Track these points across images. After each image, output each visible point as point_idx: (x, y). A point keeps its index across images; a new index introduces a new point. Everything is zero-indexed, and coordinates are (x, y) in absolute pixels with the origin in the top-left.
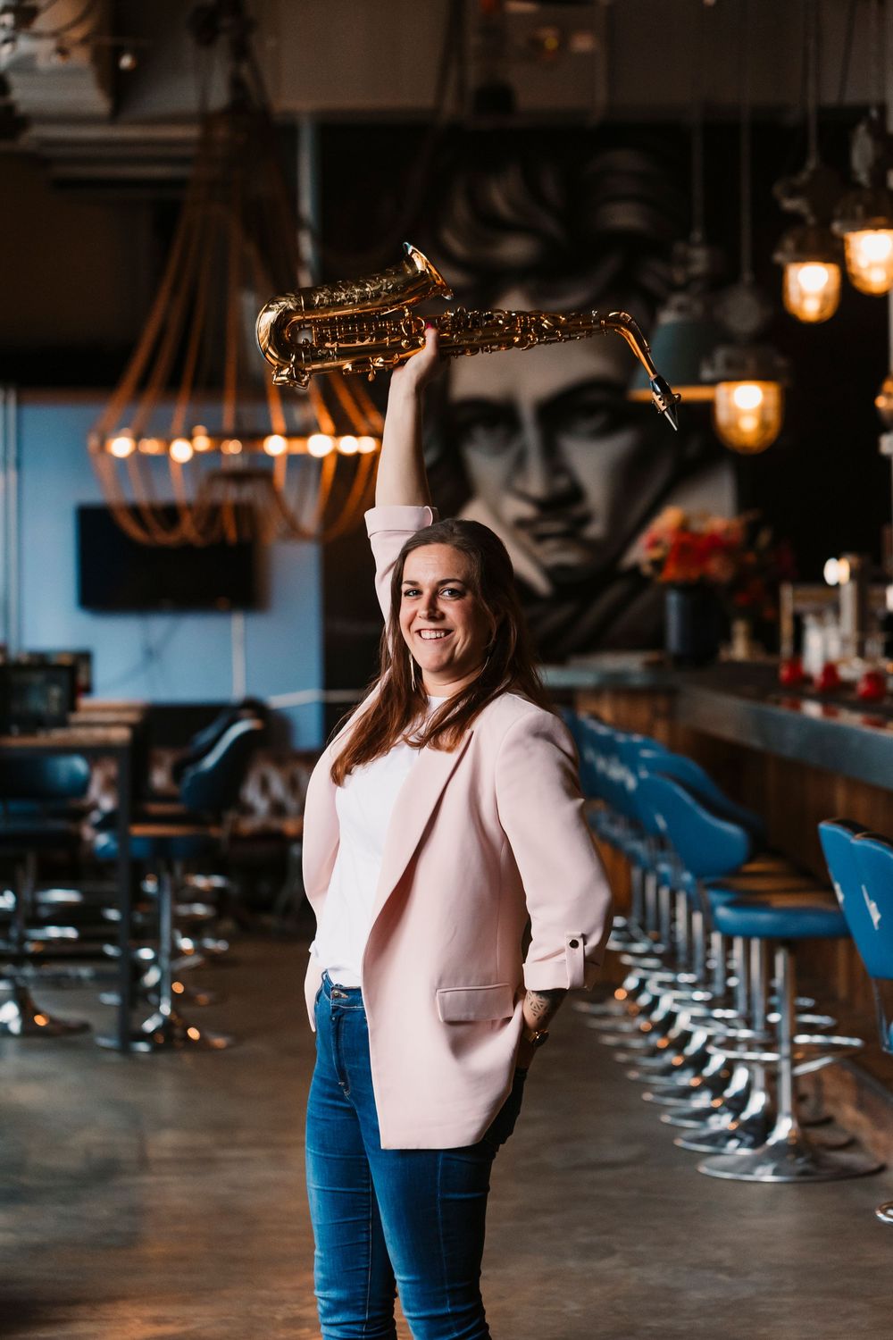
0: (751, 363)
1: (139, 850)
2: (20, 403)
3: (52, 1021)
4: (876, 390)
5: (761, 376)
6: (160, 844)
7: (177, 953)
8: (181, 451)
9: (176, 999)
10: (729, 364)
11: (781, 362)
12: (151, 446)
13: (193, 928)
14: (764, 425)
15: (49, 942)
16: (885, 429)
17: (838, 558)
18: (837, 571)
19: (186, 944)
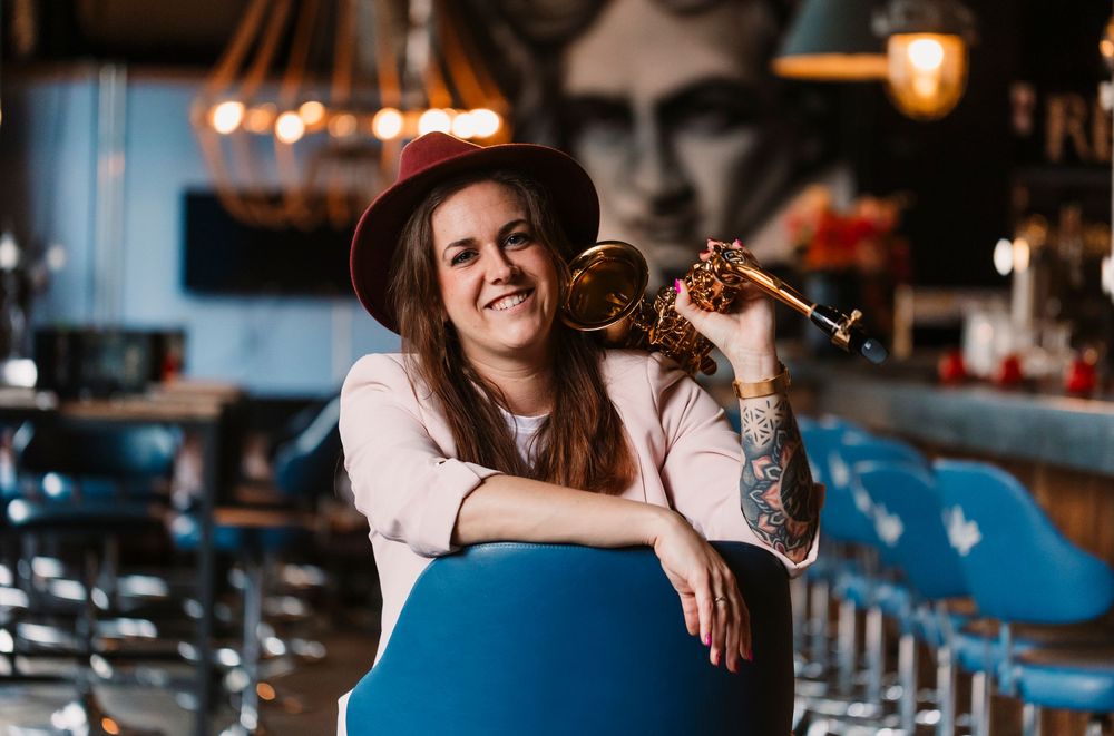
0: (933, 14)
1: (225, 539)
2: (129, 84)
3: (123, 728)
4: (1099, 35)
5: (944, 28)
6: (250, 536)
7: (264, 658)
8: (291, 128)
9: (263, 706)
10: (910, 15)
11: (965, 15)
12: (259, 119)
13: (284, 627)
14: (943, 85)
15: (120, 640)
16: (1108, 78)
17: (1012, 239)
18: (1011, 256)
19: (275, 646)
